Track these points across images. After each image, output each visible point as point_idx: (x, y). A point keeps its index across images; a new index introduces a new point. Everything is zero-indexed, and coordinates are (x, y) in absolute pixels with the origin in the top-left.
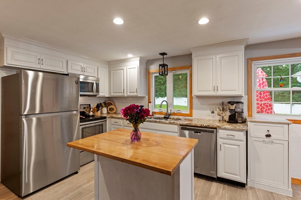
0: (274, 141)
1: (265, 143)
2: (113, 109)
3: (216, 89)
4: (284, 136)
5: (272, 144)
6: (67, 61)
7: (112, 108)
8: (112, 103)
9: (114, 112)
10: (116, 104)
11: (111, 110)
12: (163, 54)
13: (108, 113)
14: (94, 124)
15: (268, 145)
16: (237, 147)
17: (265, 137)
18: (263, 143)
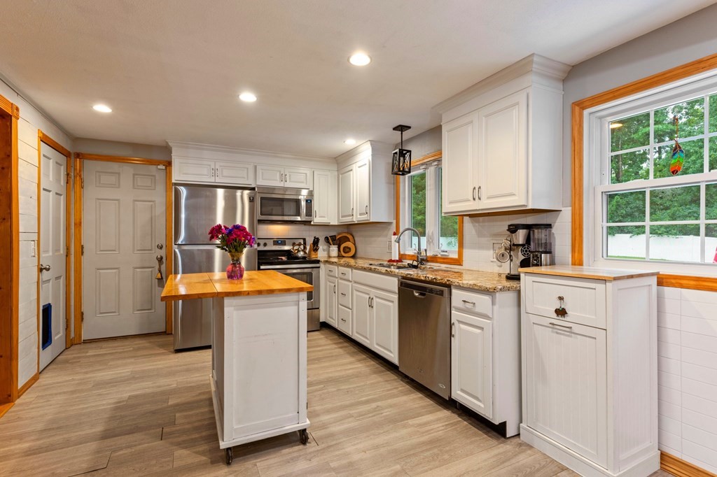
0: (576, 328)
1: (557, 333)
2: (350, 249)
3: (477, 193)
4: (596, 316)
5: (571, 337)
6: (256, 167)
7: (348, 248)
8: (350, 237)
9: (352, 253)
10: (356, 239)
11: (347, 250)
12: (401, 128)
13: (340, 256)
14: (299, 271)
15: (562, 336)
16: (478, 331)
17: (554, 315)
18: (553, 332)
